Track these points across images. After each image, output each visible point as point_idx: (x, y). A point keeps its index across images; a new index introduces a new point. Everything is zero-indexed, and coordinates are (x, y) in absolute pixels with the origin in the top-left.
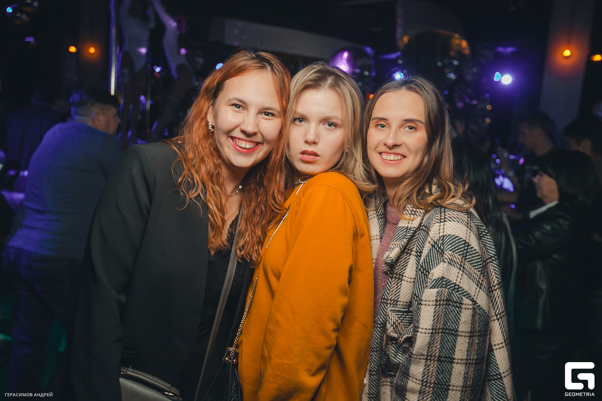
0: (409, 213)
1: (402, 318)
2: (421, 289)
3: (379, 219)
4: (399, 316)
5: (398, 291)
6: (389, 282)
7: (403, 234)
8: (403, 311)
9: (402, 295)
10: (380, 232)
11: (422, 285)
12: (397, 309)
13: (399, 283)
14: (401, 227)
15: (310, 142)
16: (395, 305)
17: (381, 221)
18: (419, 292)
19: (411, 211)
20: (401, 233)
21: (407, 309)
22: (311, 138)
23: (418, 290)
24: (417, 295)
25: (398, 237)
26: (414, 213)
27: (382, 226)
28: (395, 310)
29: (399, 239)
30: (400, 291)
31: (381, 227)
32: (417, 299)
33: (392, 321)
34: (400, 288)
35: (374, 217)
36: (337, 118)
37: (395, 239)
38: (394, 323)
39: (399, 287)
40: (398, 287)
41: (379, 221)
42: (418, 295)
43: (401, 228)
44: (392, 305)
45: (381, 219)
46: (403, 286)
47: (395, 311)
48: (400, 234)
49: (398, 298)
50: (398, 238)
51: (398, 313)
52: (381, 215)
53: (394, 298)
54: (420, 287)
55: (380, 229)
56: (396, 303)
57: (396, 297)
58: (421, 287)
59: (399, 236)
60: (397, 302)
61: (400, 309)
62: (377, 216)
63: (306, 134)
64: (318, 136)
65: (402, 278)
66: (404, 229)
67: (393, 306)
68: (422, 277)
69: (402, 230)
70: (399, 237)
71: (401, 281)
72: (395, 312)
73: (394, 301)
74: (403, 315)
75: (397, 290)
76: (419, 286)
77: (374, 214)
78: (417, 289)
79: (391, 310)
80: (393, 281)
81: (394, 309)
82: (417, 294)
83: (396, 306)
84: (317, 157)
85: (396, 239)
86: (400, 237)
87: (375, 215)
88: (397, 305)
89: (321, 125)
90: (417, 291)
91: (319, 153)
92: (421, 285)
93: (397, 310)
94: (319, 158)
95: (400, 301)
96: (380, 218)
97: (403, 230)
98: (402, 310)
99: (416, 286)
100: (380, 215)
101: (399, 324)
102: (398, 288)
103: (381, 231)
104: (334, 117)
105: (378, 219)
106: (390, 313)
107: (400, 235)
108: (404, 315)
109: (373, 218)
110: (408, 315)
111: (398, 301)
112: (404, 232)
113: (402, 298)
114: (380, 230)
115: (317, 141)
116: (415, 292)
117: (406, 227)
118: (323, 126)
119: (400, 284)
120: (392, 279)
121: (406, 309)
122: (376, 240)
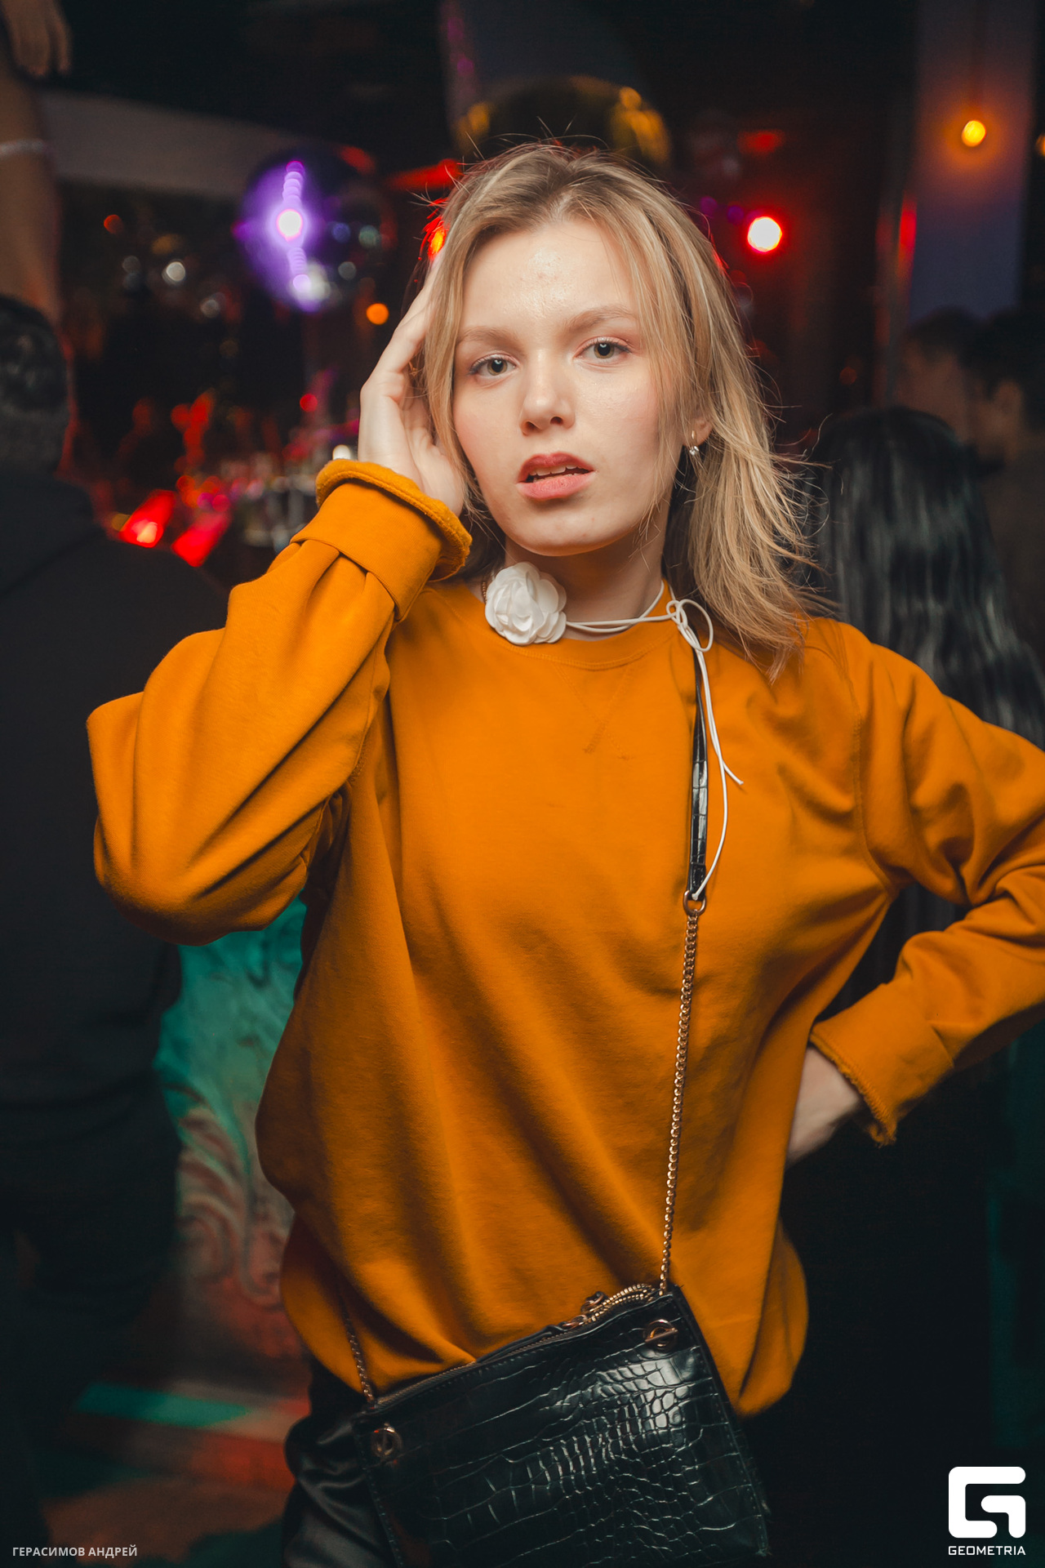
15: (542, 420)
22: (540, 402)
36: (619, 313)
63: (522, 396)
64: (564, 393)
84: (583, 477)
89: (570, 356)
91: (587, 457)
94: (590, 477)
104: (606, 310)
115: (564, 410)
118: (577, 361)
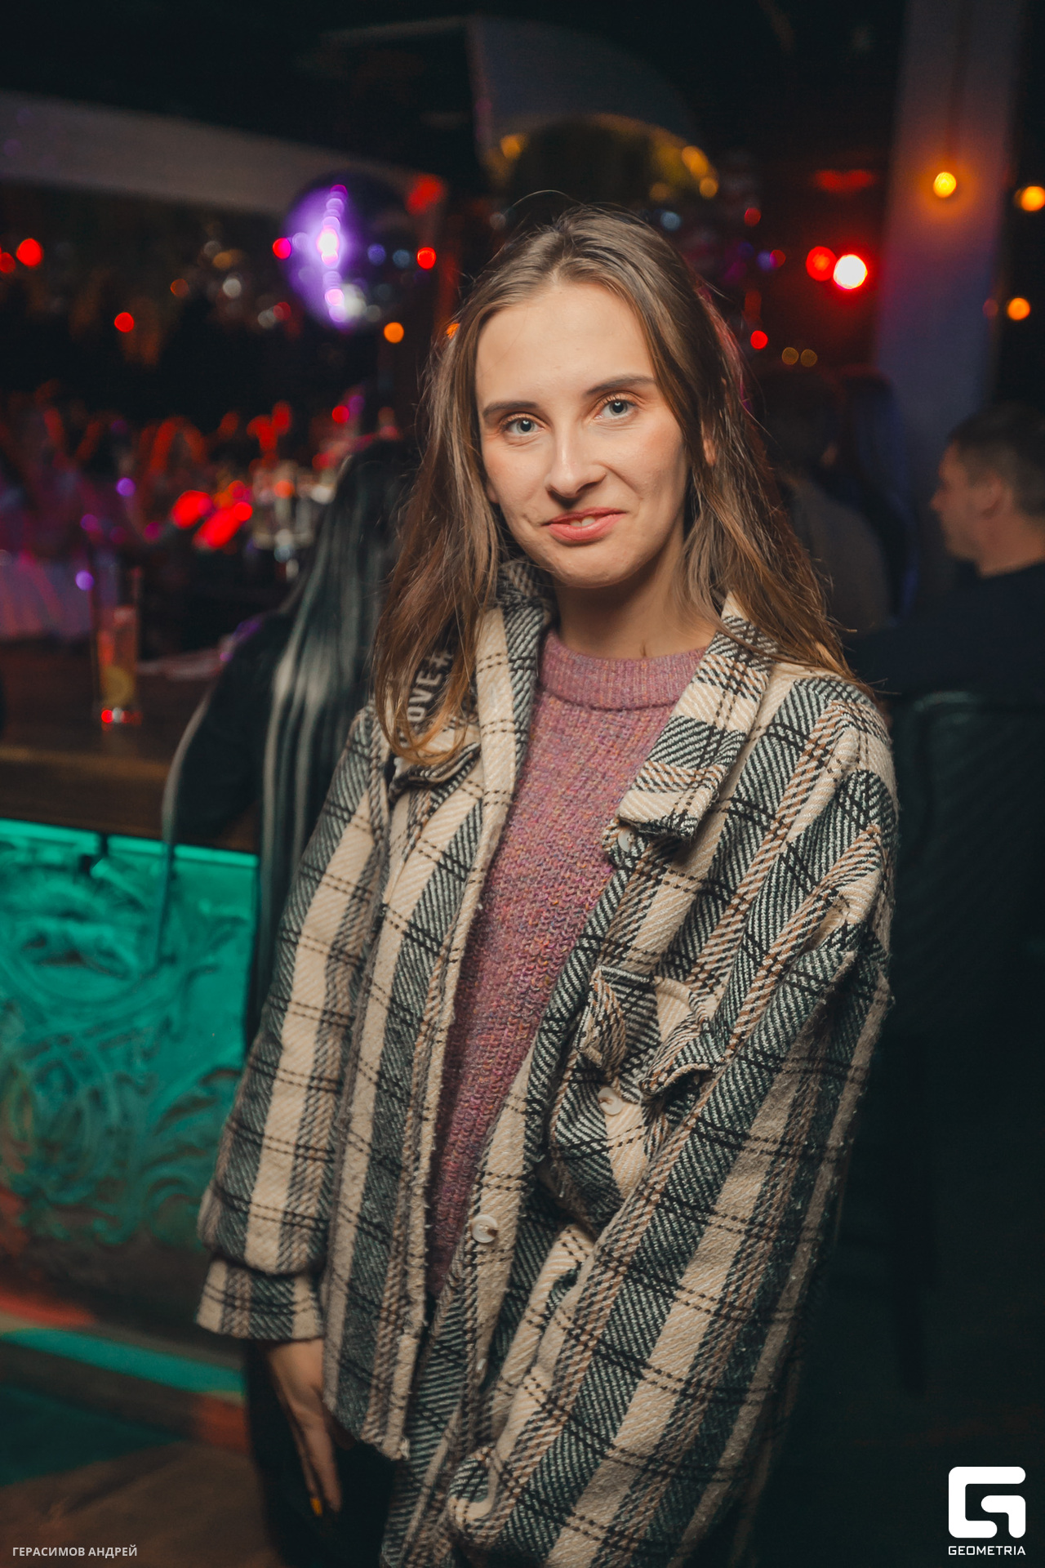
0: (721, 683)
1: (626, 1005)
2: (771, 921)
3: (516, 671)
4: (623, 997)
5: (640, 914)
6: (616, 883)
7: (697, 746)
8: (635, 981)
9: (650, 930)
10: (514, 711)
11: (779, 910)
12: (620, 973)
13: (646, 889)
14: (692, 720)
16: (616, 961)
17: (521, 678)
18: (763, 928)
19: (729, 679)
20: (692, 739)
21: (647, 977)
23: (764, 924)
24: (757, 939)
25: (677, 751)
26: (735, 686)
27: (523, 693)
28: (614, 975)
29: (682, 757)
30: (645, 916)
31: (520, 697)
32: (754, 951)
33: (603, 1008)
34: (646, 907)
35: (499, 664)
37: (669, 754)
38: (607, 1017)
39: (646, 903)
40: (640, 901)
41: (513, 677)
42: (761, 940)
43: (693, 723)
44: (608, 959)
45: (520, 672)
46: (658, 902)
47: (613, 979)
48: (687, 742)
49: (631, 936)
50: (678, 754)
51: (619, 987)
52: (525, 659)
53: (621, 937)
54: (771, 914)
55: (517, 702)
56: (621, 953)
57: (625, 935)
58: (774, 916)
59: (682, 749)
60: (627, 948)
61: (629, 975)
62: (511, 661)
65: (659, 874)
66: (704, 730)
67: (609, 962)
68: (785, 882)
69: (696, 730)
70: (682, 753)
71: (653, 886)
72: (615, 983)
73: (618, 946)
74: (631, 995)
75: (635, 913)
76: (767, 909)
77: (499, 655)
78: (760, 920)
79: (605, 973)
80: (633, 882)
81: (612, 970)
82: (757, 934)
83: (618, 963)
85: (673, 756)
86: (686, 751)
87: (504, 659)
88: (624, 959)
90: (760, 926)
92: (775, 909)
93: (622, 978)
95: (636, 949)
96: (520, 667)
97: (699, 733)
98: (633, 977)
99: (757, 909)
100: (519, 658)
101: (617, 1021)
102: (642, 905)
103: (521, 708)
105: (512, 669)
106: (599, 982)
107: (686, 747)
108: (633, 996)
109: (496, 668)
110: (644, 999)
111: (629, 948)
112: (701, 740)
113: (646, 940)
114: (518, 706)
116: (753, 928)
117: (710, 724)
119: (649, 892)
120: (629, 877)
121: (642, 975)
122: (499, 735)
